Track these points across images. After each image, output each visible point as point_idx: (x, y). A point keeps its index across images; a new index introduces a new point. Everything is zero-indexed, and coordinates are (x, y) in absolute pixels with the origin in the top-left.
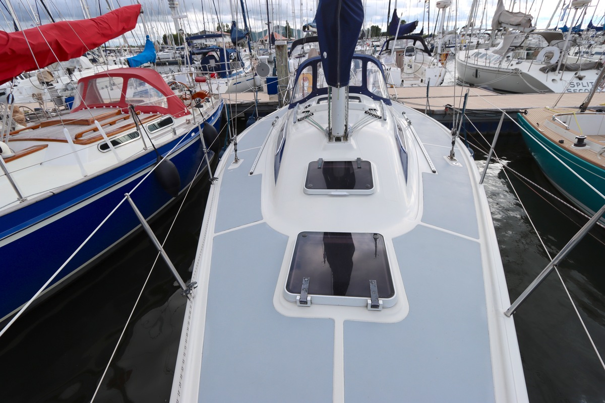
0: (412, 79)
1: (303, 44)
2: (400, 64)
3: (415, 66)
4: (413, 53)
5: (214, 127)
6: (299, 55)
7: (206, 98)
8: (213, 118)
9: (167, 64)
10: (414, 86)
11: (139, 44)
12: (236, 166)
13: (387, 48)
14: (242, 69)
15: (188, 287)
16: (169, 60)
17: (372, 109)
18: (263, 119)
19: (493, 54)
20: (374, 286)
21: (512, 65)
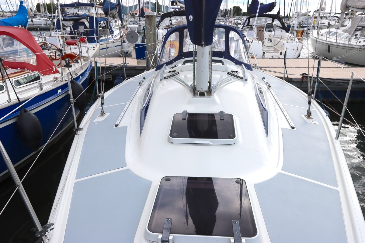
0: (272, 51)
1: (170, 17)
2: (260, 38)
3: (274, 40)
4: (272, 29)
5: (81, 85)
6: (167, 26)
7: (76, 59)
8: (81, 78)
9: (39, 29)
10: (274, 57)
11: (12, 10)
12: (102, 119)
13: (248, 24)
14: (111, 36)
15: (44, 228)
16: (41, 26)
17: (234, 71)
18: (131, 79)
19: (342, 32)
20: (236, 226)
21: (360, 42)
